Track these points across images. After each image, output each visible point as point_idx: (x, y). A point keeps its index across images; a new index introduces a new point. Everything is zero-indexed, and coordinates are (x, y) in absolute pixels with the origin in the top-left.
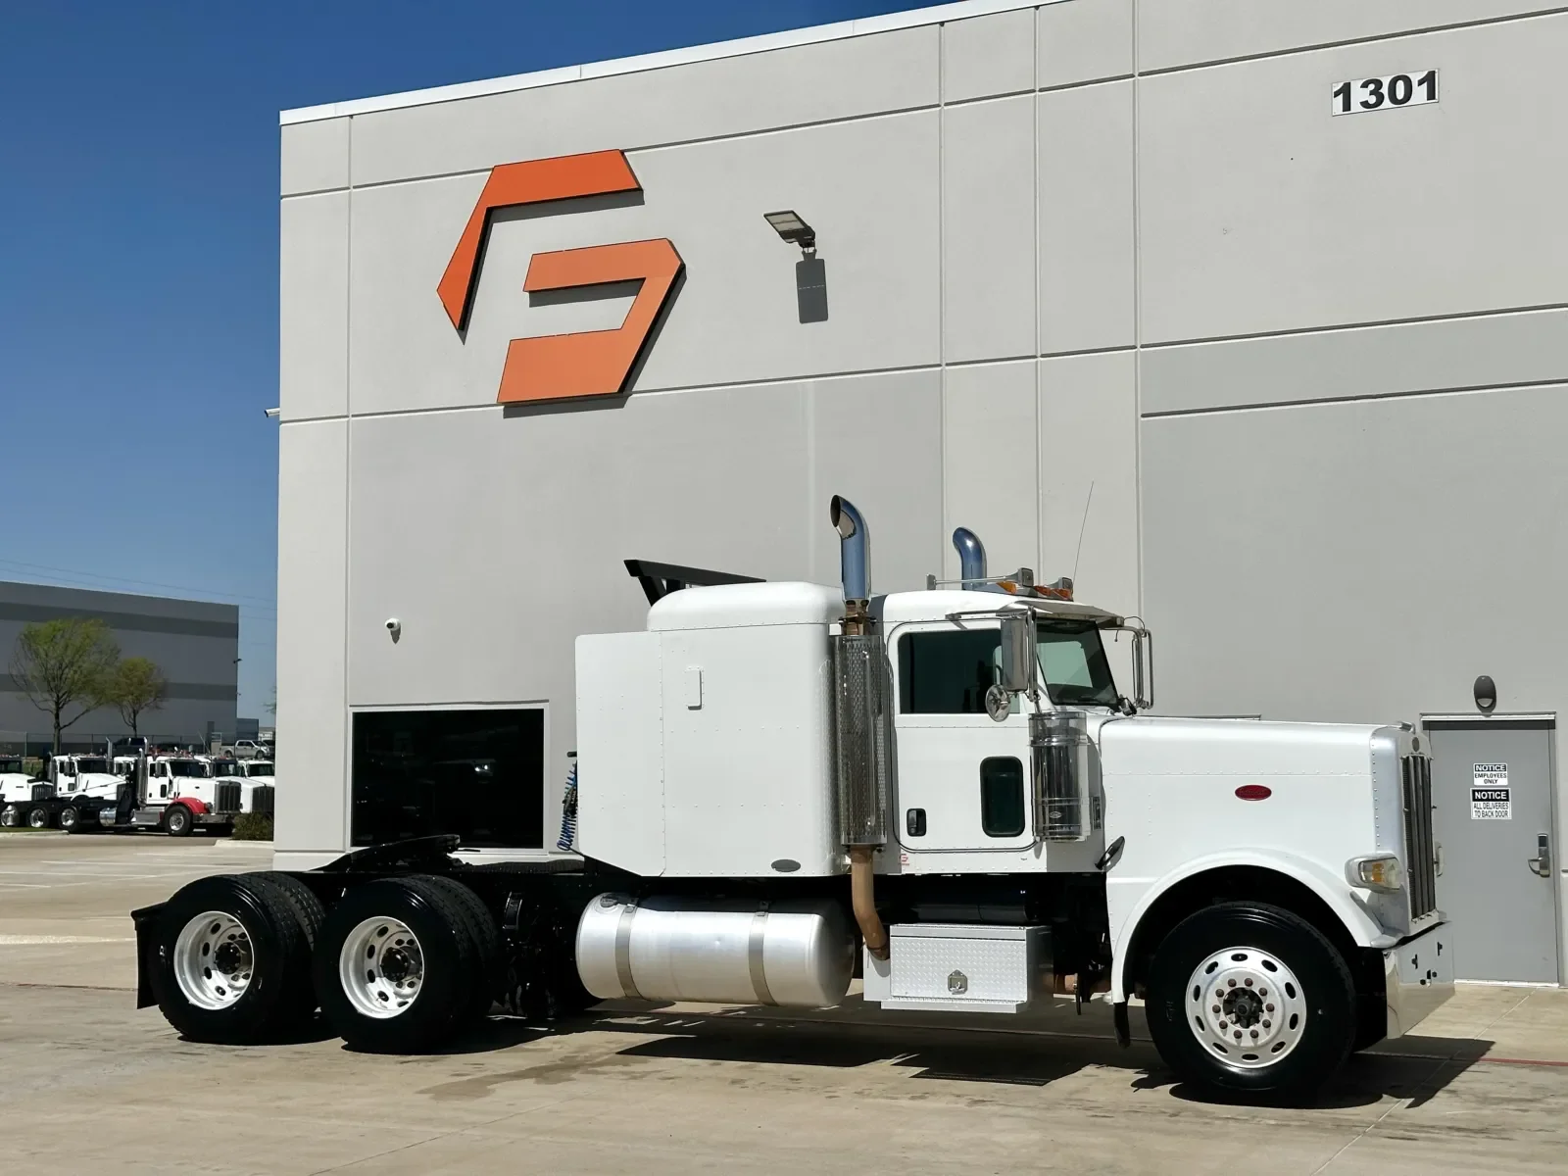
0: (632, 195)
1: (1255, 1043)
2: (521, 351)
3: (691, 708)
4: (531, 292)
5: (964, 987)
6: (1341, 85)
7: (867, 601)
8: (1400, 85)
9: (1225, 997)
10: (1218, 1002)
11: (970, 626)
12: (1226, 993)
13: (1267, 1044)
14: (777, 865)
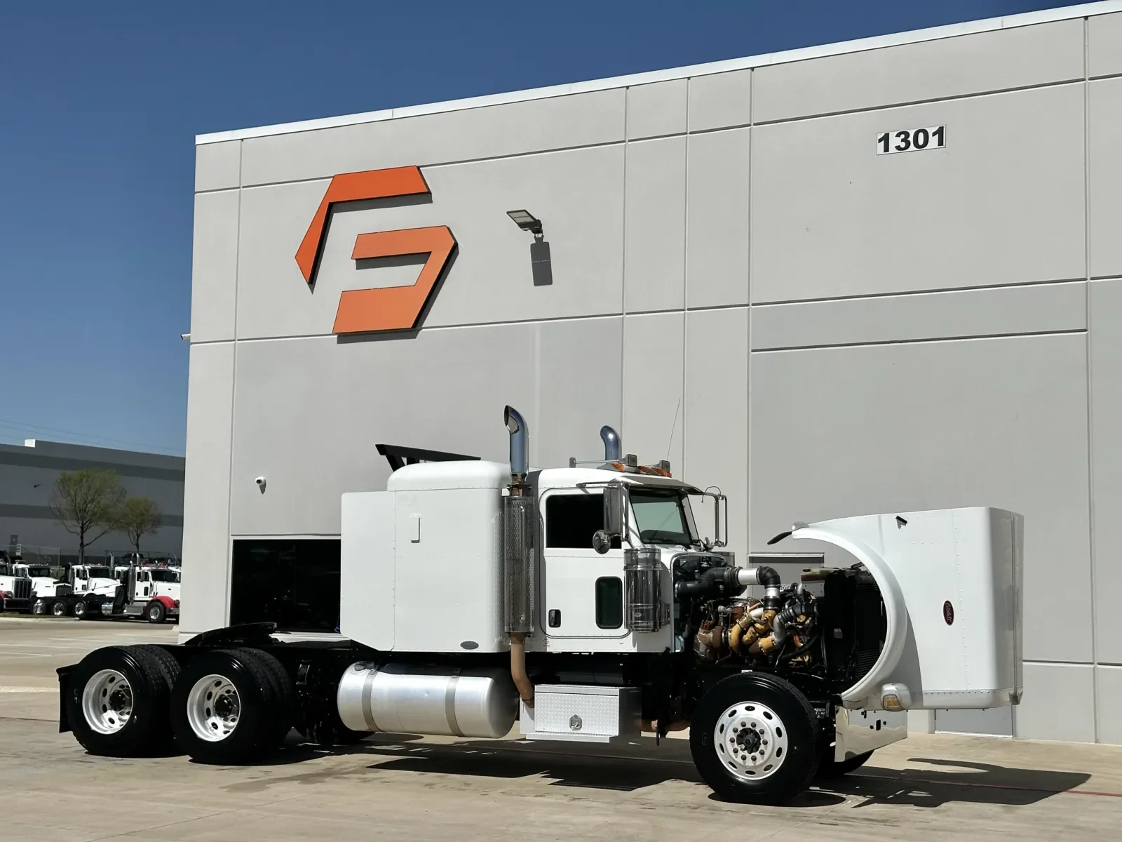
0: (424, 196)
1: (755, 764)
2: (349, 299)
3: (413, 542)
4: (357, 260)
5: (580, 726)
6: (883, 134)
7: (525, 475)
8: (921, 136)
9: (739, 733)
10: (734, 736)
11: (592, 491)
12: (739, 730)
13: (761, 765)
14: (464, 645)
